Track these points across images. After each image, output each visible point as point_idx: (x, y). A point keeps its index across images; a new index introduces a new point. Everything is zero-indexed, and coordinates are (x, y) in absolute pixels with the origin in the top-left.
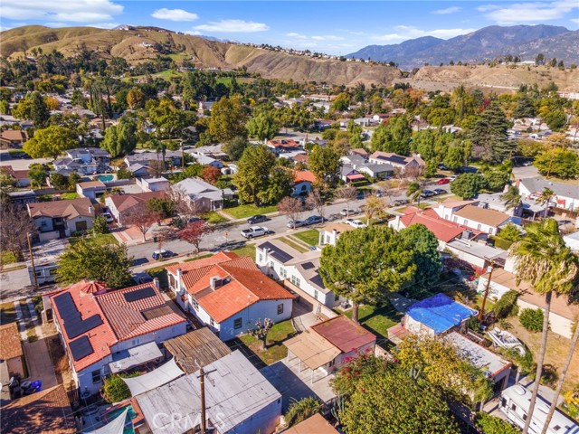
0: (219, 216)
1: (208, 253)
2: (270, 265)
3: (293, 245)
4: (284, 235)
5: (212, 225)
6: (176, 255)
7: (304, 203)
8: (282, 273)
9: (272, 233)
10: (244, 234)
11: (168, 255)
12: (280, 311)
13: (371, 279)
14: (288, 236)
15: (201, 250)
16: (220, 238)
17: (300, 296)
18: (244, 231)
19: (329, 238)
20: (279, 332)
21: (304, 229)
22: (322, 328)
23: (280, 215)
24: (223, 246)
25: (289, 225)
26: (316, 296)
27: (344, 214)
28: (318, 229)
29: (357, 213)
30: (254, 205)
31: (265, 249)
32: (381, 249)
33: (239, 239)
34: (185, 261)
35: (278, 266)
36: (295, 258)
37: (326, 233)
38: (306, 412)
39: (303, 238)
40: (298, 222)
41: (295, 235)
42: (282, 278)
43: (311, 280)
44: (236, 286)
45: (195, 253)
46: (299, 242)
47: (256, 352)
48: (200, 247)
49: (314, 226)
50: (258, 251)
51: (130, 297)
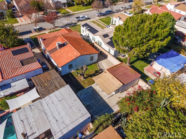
0: (66, 11)
1: (60, 28)
2: (87, 35)
3: (99, 25)
4: (94, 20)
5: (62, 15)
6: (45, 29)
7: (104, 4)
8: (93, 39)
9: (89, 19)
10: (76, 19)
11: (41, 29)
12: (92, 59)
13: (143, 46)
14: (96, 20)
15: (56, 27)
16: (65, 21)
17: (101, 51)
18: (76, 18)
19: (115, 21)
20: (91, 70)
21: (104, 17)
22: (113, 70)
23: (93, 10)
24: (66, 25)
25: (97, 15)
26: (109, 51)
27: (122, 9)
28: (110, 17)
29: (128, 9)
30: (81, 6)
31: (85, 27)
32: (151, 28)
33: (74, 22)
34: (49, 32)
35: (91, 36)
36: (100, 32)
37: (115, 19)
38: (104, 125)
39: (103, 21)
40: (101, 14)
41: (100, 20)
42: (93, 42)
43: (107, 43)
44: (69, 47)
45: (54, 28)
46: (101, 23)
47: (79, 81)
48: (56, 26)
49: (108, 15)
50: (82, 28)
51: (15, 53)
